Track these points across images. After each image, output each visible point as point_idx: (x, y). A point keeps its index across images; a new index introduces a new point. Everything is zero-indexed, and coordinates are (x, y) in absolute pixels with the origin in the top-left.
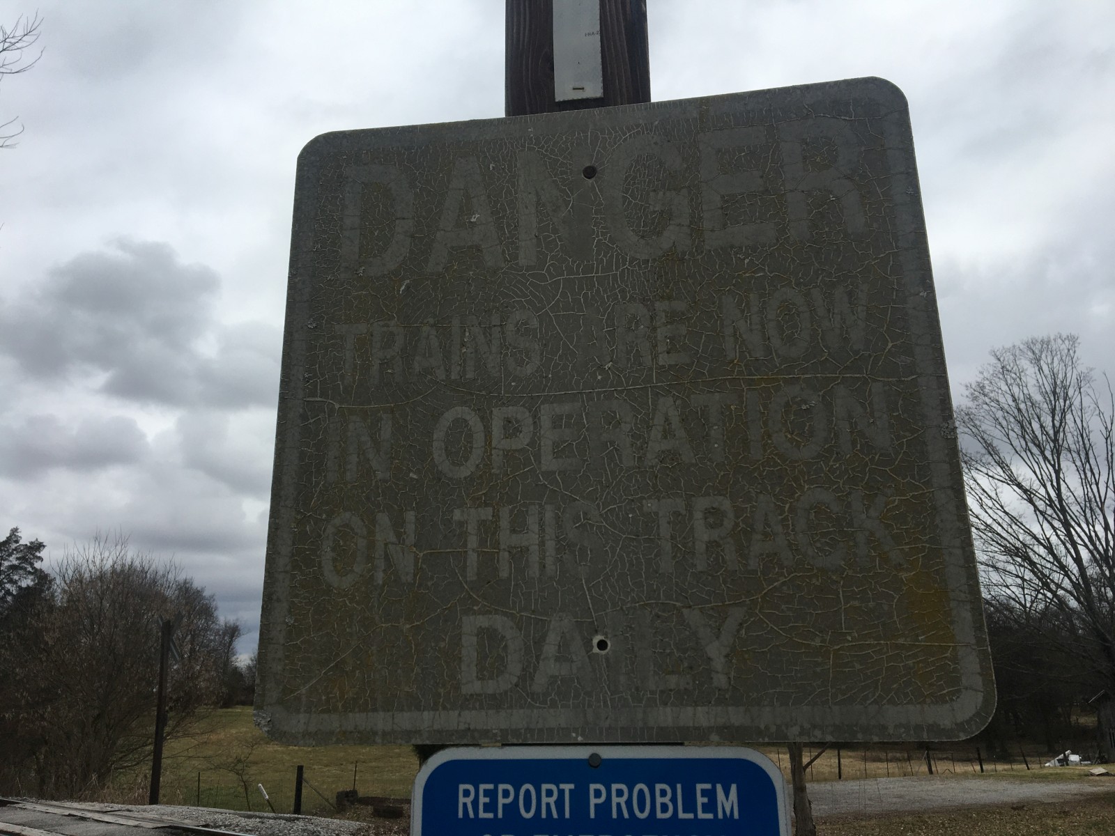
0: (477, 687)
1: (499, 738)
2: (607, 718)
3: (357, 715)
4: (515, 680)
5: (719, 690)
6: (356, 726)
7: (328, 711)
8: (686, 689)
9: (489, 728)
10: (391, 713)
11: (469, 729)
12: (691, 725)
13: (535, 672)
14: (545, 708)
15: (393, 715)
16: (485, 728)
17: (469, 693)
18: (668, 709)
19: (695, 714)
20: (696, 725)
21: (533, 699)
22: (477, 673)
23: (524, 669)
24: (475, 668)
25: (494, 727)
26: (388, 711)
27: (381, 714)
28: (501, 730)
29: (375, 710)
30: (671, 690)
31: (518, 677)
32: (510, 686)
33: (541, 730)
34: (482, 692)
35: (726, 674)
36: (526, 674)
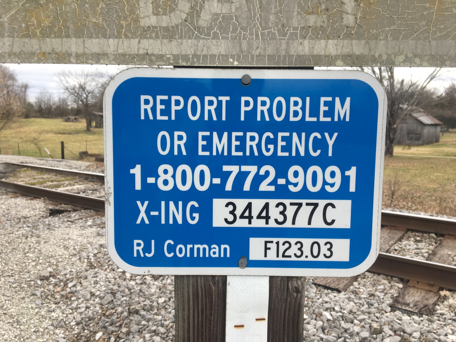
0: (153, 21)
1: (172, 61)
2: (258, 48)
3: (54, 40)
4: (184, 16)
5: (348, 27)
6: (53, 48)
7: (28, 36)
8: (321, 26)
9: (164, 53)
10: (82, 39)
11: (147, 54)
12: (323, 54)
13: (201, 10)
14: (209, 39)
15: (84, 41)
16: (160, 53)
17: (147, 25)
18: (306, 42)
19: (326, 46)
20: (327, 54)
21: (199, 31)
22: (153, 9)
23: (192, 8)
24: (151, 5)
25: (167, 53)
26: (80, 37)
27: (74, 40)
28: (173, 55)
29: (68, 36)
30: (309, 27)
31: (187, 14)
32: (180, 21)
33: (205, 56)
34: (157, 25)
35: (354, 15)
36: (193, 12)
